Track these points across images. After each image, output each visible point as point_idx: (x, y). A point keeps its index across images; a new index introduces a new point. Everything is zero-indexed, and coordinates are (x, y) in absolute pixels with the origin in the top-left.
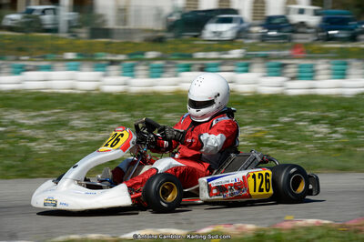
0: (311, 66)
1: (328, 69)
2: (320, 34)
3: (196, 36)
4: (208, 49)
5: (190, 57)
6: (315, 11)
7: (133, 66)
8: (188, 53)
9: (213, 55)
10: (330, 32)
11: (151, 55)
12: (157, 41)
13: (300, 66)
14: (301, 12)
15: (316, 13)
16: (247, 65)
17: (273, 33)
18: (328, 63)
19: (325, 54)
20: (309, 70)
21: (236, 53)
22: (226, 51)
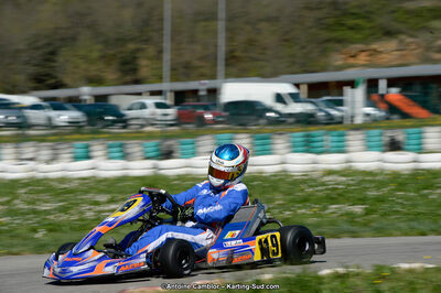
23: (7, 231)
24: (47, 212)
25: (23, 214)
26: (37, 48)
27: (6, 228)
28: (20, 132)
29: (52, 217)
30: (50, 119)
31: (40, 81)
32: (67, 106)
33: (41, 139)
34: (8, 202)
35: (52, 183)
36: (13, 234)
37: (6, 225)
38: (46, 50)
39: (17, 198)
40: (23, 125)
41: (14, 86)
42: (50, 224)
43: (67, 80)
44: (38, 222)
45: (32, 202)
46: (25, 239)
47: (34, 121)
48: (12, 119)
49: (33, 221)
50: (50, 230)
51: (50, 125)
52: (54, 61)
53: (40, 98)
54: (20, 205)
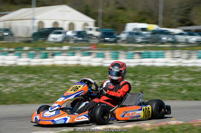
0: (103, 54)
1: (110, 55)
2: (101, 39)
3: (44, 40)
4: (52, 46)
5: (44, 49)
6: (97, 29)
7: (20, 54)
8: (43, 47)
9: (55, 48)
10: (106, 39)
11: (26, 48)
12: (28, 42)
13: (98, 54)
14: (91, 29)
15: (97, 30)
16: (74, 53)
17: (81, 39)
18: (110, 52)
19: (106, 48)
20: (102, 55)
21: (65, 48)
22: (61, 46)
23: (169, 89)
24: (187, 82)
25: (176, 82)
26: (182, 7)
27: (169, 88)
28: (173, 45)
29: (189, 84)
30: (187, 40)
31: (183, 22)
32: (195, 34)
33: (183, 49)
34: (169, 77)
35: (189, 69)
36: (171, 91)
37: (169, 86)
38: (187, 8)
39: (173, 75)
40: (174, 42)
41: (171, 25)
42: (189, 87)
43: (195, 22)
44: (183, 86)
45: (180, 77)
46: (177, 93)
47: (180, 41)
48: (170, 39)
49: (180, 85)
50: (189, 90)
51: (187, 42)
52: (190, 13)
53: (183, 30)
54: (174, 78)
